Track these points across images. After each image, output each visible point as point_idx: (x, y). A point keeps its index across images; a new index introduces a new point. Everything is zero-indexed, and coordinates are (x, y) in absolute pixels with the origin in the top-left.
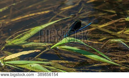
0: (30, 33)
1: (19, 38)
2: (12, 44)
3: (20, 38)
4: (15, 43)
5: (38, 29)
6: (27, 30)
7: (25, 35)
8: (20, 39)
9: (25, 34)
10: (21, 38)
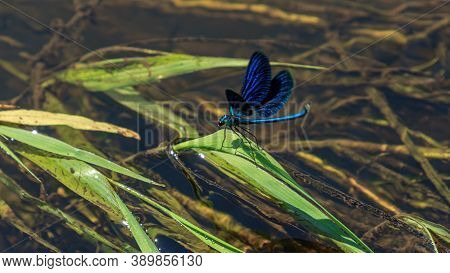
0: (152, 68)
1: (110, 69)
2: (78, 81)
3: (111, 73)
4: (87, 81)
5: (181, 64)
6: (150, 52)
7: (133, 66)
8: (108, 75)
9: (131, 63)
10: (115, 74)
